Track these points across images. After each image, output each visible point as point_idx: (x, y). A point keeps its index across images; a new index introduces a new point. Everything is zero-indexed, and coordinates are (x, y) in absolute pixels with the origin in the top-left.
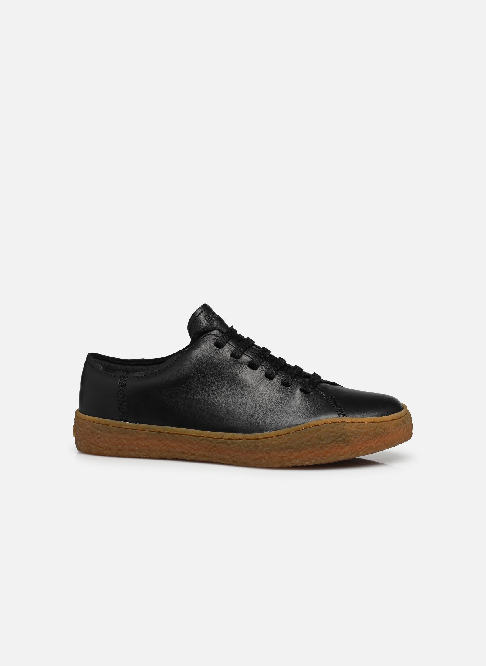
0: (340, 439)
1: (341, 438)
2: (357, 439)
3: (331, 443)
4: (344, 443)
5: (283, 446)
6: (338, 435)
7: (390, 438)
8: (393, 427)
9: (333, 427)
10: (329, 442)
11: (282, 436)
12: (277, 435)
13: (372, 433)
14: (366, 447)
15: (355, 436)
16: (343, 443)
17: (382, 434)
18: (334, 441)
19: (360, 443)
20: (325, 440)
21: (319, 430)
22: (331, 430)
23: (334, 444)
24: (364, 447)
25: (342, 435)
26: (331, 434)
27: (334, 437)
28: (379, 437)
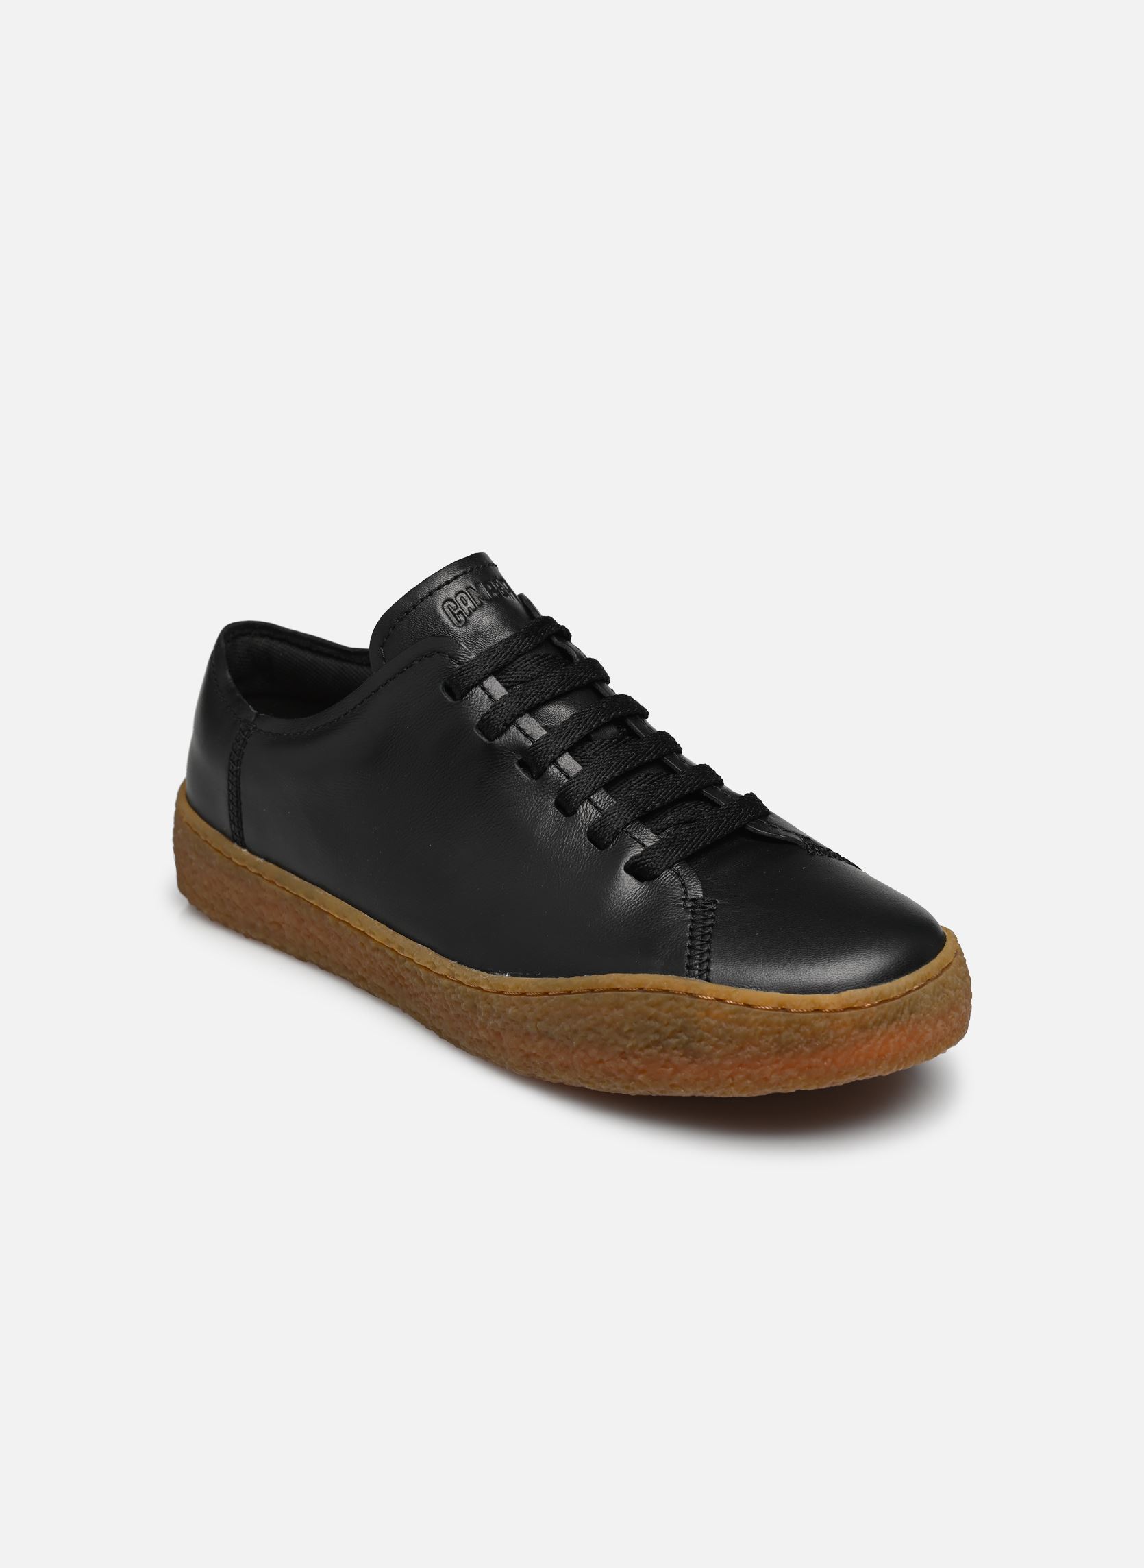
0: (673, 1041)
1: (677, 1038)
2: (718, 1052)
3: (648, 1047)
4: (684, 1055)
5: (529, 1026)
6: (670, 1029)
7: (829, 1060)
8: (842, 1031)
9: (657, 1005)
10: (642, 1045)
11: (530, 997)
12: (520, 991)
13: (767, 1041)
14: (748, 1077)
15: (717, 1041)
16: (681, 1054)
17: (800, 1047)
18: (656, 1043)
19: (729, 1062)
20: (633, 1035)
21: (619, 1006)
22: (653, 1011)
23: (654, 1051)
24: (741, 1076)
25: (680, 1032)
26: (652, 1023)
27: (657, 1031)
28: (791, 1053)
